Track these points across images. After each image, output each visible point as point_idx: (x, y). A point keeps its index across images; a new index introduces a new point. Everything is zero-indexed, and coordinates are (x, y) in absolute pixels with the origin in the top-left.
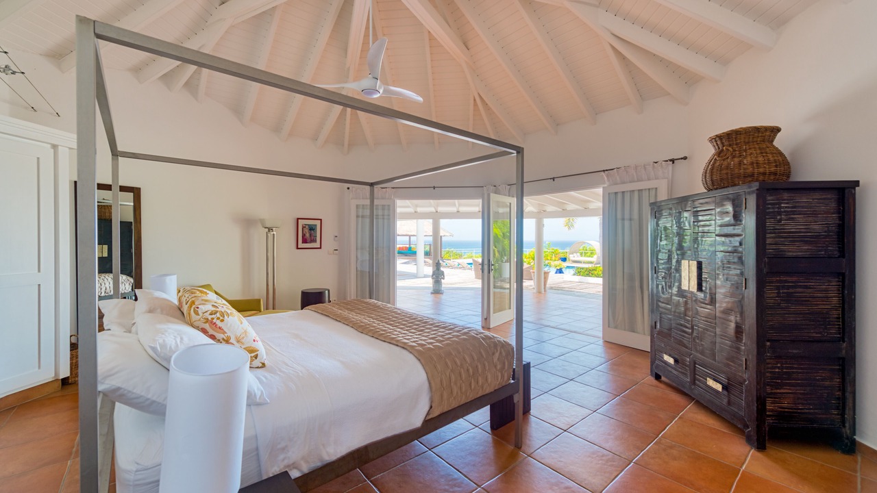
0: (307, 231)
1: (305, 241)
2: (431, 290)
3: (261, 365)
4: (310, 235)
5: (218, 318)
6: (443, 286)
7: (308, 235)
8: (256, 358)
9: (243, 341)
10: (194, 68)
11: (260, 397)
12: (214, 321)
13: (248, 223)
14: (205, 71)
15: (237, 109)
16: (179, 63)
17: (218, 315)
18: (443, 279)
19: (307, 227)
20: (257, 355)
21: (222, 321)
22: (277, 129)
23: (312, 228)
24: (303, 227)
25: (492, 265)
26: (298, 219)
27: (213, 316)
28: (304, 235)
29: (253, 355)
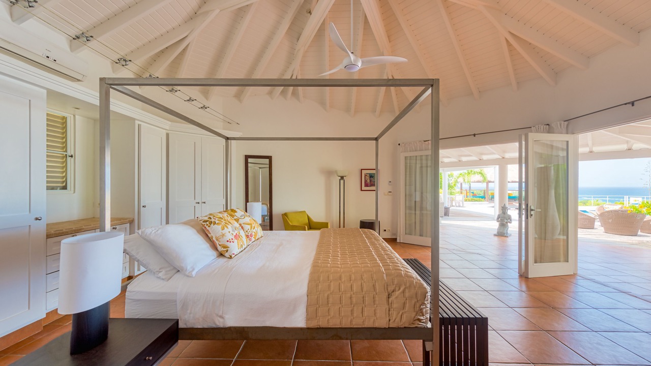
0: (368, 178)
1: (366, 185)
2: (496, 232)
3: (229, 257)
4: (371, 181)
5: (207, 225)
6: (509, 229)
7: (368, 181)
8: (227, 252)
9: (220, 240)
10: (292, 88)
11: (189, 272)
12: (205, 226)
13: (329, 173)
14: (300, 88)
15: (322, 103)
16: (283, 87)
17: (208, 223)
18: (510, 223)
19: (368, 175)
20: (228, 250)
21: (209, 226)
22: (348, 110)
23: (371, 176)
24: (365, 176)
25: (532, 210)
26: (362, 170)
27: (204, 223)
28: (366, 181)
29: (225, 249)
